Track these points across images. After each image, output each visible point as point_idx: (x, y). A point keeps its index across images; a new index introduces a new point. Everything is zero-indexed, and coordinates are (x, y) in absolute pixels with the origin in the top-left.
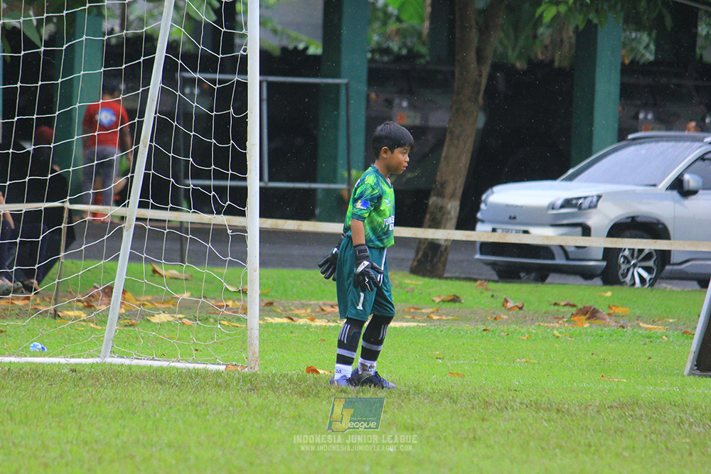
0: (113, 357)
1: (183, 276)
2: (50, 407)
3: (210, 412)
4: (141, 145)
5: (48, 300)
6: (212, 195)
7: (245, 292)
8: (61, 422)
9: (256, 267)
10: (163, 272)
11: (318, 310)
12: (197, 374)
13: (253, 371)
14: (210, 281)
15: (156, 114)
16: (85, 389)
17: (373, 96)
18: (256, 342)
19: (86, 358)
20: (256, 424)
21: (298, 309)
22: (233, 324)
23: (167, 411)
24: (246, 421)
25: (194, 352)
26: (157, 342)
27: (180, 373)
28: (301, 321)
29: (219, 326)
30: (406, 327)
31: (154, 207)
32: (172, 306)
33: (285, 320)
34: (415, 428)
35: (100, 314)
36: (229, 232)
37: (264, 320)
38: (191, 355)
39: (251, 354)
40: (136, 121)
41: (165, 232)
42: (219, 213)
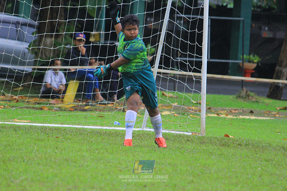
0: (147, 128)
1: (175, 96)
2: (122, 148)
3: (185, 151)
4: (160, 43)
5: (121, 104)
6: (187, 64)
7: (200, 104)
8: (126, 153)
9: (205, 93)
10: (167, 95)
11: (229, 111)
12: (180, 136)
13: (203, 135)
14: (186, 99)
15: (166, 31)
16: (136, 141)
17: (254, 25)
18: (204, 124)
19: (136, 128)
20: (204, 157)
21: (221, 111)
22: (195, 116)
23: (168, 150)
24: (200, 155)
25: (179, 127)
26: (164, 122)
27: (174, 135)
28: (222, 116)
29: (189, 117)
30: (265, 120)
31: (164, 68)
32: (170, 109)
33: (216, 115)
34: (269, 160)
35: (142, 111)
36: (194, 79)
37: (207, 115)
38: (177, 128)
39: (202, 128)
40: (158, 33)
41: (168, 78)
42: (190, 71)
